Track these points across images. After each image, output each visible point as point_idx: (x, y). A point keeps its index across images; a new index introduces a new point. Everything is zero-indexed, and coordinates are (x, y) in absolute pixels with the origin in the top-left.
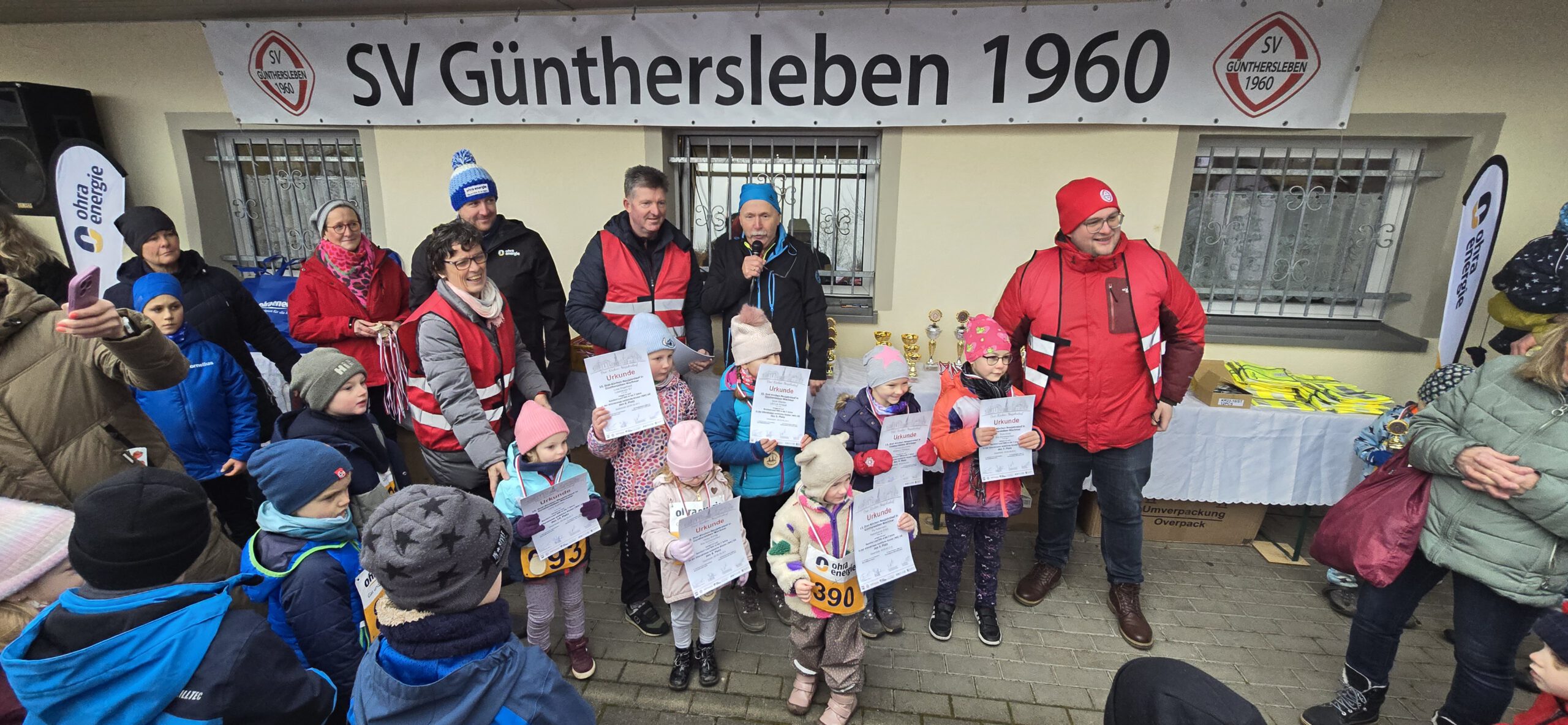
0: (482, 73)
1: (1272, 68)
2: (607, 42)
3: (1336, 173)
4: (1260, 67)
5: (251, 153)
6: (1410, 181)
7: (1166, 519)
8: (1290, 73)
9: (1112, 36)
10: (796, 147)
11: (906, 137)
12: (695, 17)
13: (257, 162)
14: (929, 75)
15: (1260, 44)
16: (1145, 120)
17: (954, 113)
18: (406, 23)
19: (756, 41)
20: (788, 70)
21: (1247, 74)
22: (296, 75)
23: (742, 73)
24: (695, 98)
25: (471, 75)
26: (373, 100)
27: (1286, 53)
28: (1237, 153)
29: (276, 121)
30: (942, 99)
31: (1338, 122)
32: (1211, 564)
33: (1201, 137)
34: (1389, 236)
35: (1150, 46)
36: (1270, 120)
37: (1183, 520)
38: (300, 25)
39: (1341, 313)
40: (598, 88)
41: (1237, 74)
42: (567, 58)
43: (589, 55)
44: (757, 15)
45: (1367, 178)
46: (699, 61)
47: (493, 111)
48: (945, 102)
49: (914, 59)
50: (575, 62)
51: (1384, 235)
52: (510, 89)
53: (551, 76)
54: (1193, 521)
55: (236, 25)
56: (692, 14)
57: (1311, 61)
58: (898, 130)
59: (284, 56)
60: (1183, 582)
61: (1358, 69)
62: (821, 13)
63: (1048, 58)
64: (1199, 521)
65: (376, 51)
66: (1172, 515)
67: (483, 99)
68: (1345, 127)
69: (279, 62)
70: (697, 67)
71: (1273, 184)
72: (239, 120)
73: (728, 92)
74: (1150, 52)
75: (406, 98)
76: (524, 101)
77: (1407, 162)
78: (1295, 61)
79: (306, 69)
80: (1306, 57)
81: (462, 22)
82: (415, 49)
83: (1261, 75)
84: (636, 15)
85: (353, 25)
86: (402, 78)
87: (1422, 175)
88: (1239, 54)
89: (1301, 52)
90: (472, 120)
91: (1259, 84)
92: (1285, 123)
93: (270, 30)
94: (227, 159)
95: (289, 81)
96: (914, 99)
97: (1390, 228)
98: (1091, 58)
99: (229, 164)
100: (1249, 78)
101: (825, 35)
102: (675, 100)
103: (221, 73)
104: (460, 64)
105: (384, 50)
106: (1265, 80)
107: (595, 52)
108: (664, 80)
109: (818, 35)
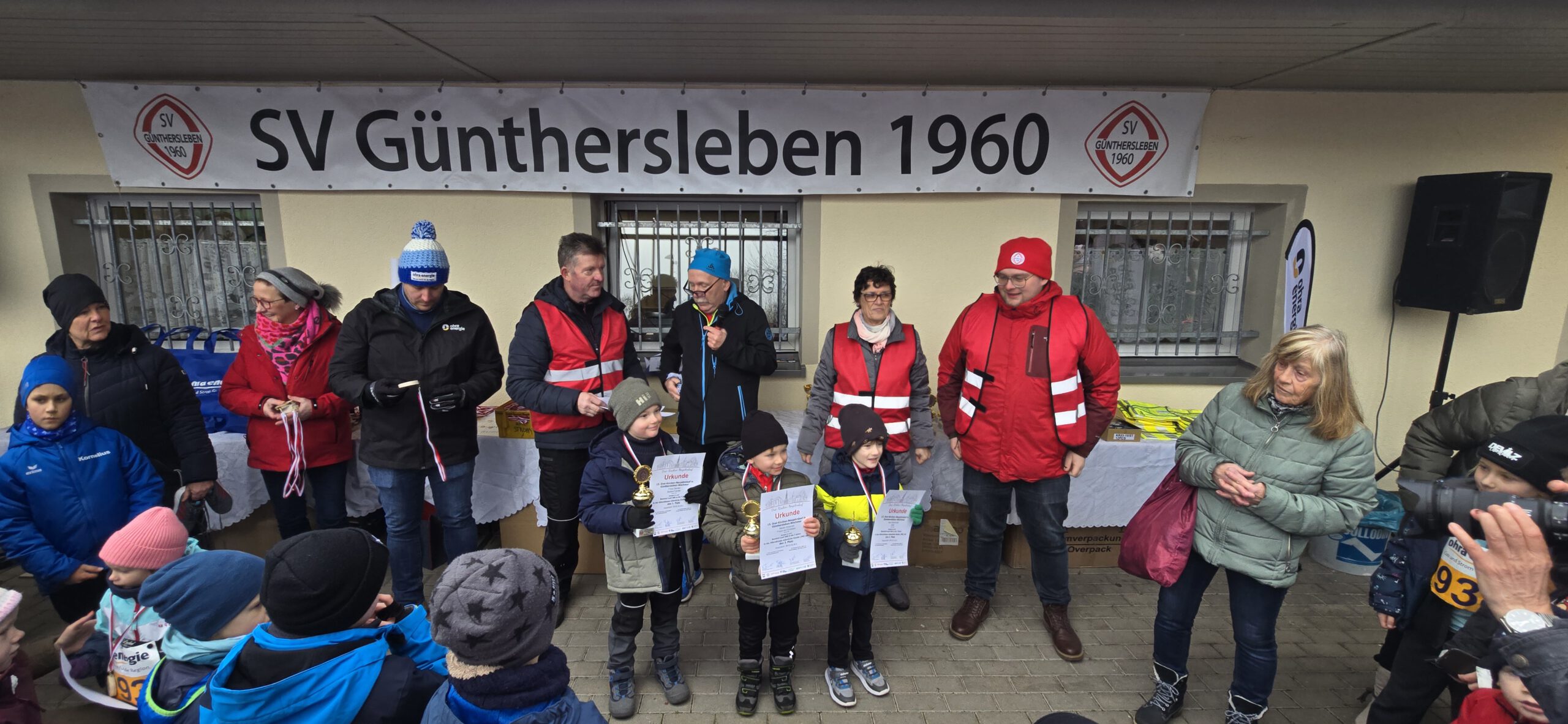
0: (402, 140)
1: (1131, 147)
2: (534, 115)
3: (1189, 232)
4: (1122, 145)
5: (128, 216)
6: (1246, 238)
7: (1078, 547)
8: (1145, 151)
9: (1001, 118)
10: (722, 211)
11: (825, 205)
12: (623, 92)
13: (136, 226)
14: (844, 149)
15: (1120, 127)
16: (1032, 189)
17: (867, 183)
18: (319, 90)
19: (682, 117)
20: (714, 143)
21: (1112, 151)
22: (190, 139)
23: (670, 146)
24: (623, 167)
25: (389, 142)
26: (280, 164)
27: (1141, 135)
28: (1109, 216)
29: (163, 184)
30: (856, 170)
31: (1185, 191)
32: (1119, 586)
33: (1079, 203)
34: (1235, 284)
35: (1032, 129)
36: (1133, 189)
37: (1092, 546)
38: (197, 89)
39: (1205, 351)
40: (526, 156)
41: (1104, 151)
42: (493, 128)
43: (516, 125)
44: (683, 93)
45: (1213, 237)
46: (627, 133)
47: (413, 177)
48: (859, 173)
49: (830, 135)
50: (501, 132)
51: (1232, 283)
52: (432, 156)
53: (476, 145)
54: (1101, 547)
55: (122, 88)
56: (620, 89)
57: (1161, 142)
58: (818, 197)
59: (177, 119)
60: (1098, 603)
61: (1197, 148)
62: (744, 93)
63: (948, 135)
64: (1106, 546)
65: (285, 118)
66: (1082, 542)
67: (402, 165)
68: (1192, 195)
69: (171, 125)
70: (625, 139)
71: (1141, 242)
72: (118, 183)
73: (657, 161)
74: (1032, 133)
75: (317, 163)
76: (447, 168)
77: (1241, 223)
78: (1149, 141)
79: (202, 132)
80: (1157, 138)
81: (381, 90)
82: (328, 117)
83: (1124, 152)
84: (564, 90)
85: (259, 91)
86: (313, 144)
87: (1255, 233)
88: (1105, 134)
89: (1153, 134)
90: (390, 186)
91: (1122, 159)
92: (1146, 192)
93: (163, 93)
94: (100, 223)
95: (181, 144)
96: (830, 170)
97: (1236, 278)
98: (984, 135)
99: (100, 228)
100: (1114, 154)
101: (747, 112)
102: (604, 168)
103: (100, 135)
104: (377, 132)
105: (294, 116)
106: (1127, 156)
107: (522, 122)
108: (593, 149)
109: (740, 112)
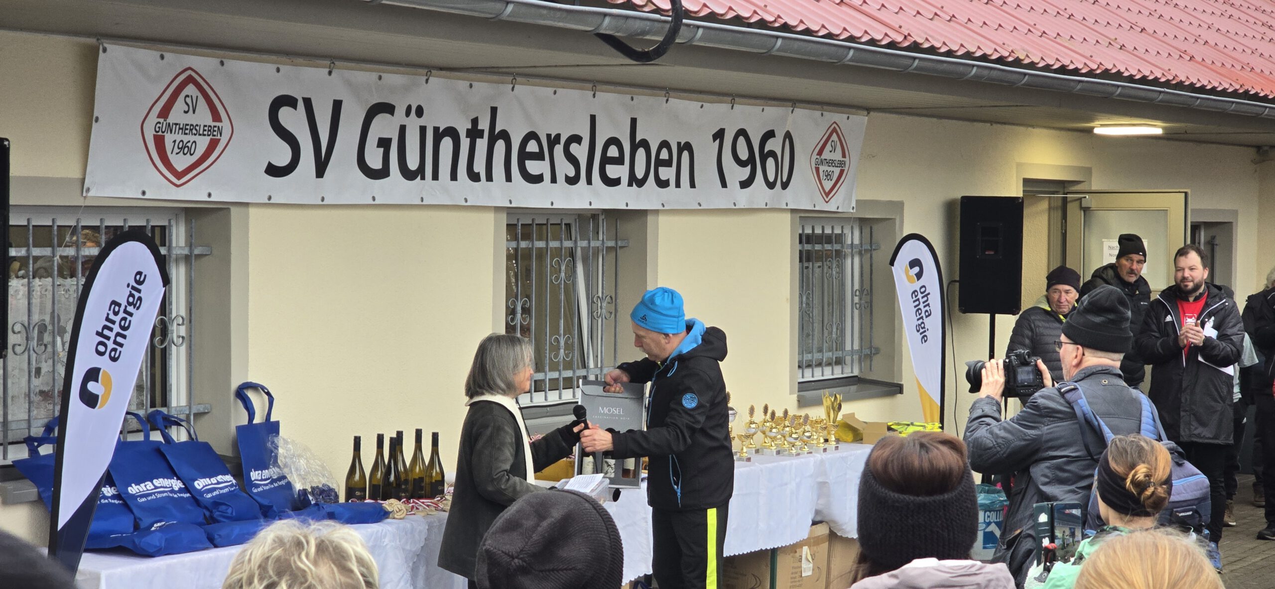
0: (389, 140)
1: (833, 164)
2: (493, 113)
4: (828, 163)
8: (840, 168)
9: (772, 134)
14: (685, 161)
15: (828, 147)
16: (785, 204)
18: (330, 73)
19: (593, 122)
20: (613, 152)
21: (823, 168)
22: (210, 131)
23: (580, 151)
24: (553, 177)
25: (380, 142)
26: (289, 169)
27: (838, 153)
29: (144, 193)
30: (693, 183)
31: (851, 206)
33: (800, 217)
35: (787, 145)
36: (831, 204)
38: (222, 63)
40: (480, 164)
41: (819, 168)
42: (463, 128)
43: (479, 126)
44: (594, 96)
46: (552, 138)
47: (395, 187)
48: (695, 186)
49: (679, 146)
50: (467, 133)
52: (415, 161)
53: (447, 147)
55: (146, 56)
56: (553, 89)
57: (847, 160)
58: (656, 212)
59: (202, 104)
62: (633, 98)
63: (743, 149)
65: (301, 105)
67: (386, 172)
68: (854, 210)
69: (194, 112)
70: (552, 144)
72: (89, 190)
73: (572, 171)
74: (788, 150)
76: (423, 177)
78: (841, 159)
79: (225, 124)
80: (845, 156)
81: (380, 78)
82: (337, 106)
83: (828, 169)
84: (515, 86)
85: (278, 70)
86: (323, 142)
87: (864, 247)
88: (820, 153)
89: (843, 153)
90: (373, 199)
91: (828, 176)
92: (837, 207)
93: (189, 67)
96: (678, 182)
98: (765, 151)
100: (824, 171)
101: (636, 119)
102: (540, 179)
103: (97, 120)
105: (306, 105)
106: (830, 173)
107: (484, 122)
108: (531, 156)
109: (631, 119)
